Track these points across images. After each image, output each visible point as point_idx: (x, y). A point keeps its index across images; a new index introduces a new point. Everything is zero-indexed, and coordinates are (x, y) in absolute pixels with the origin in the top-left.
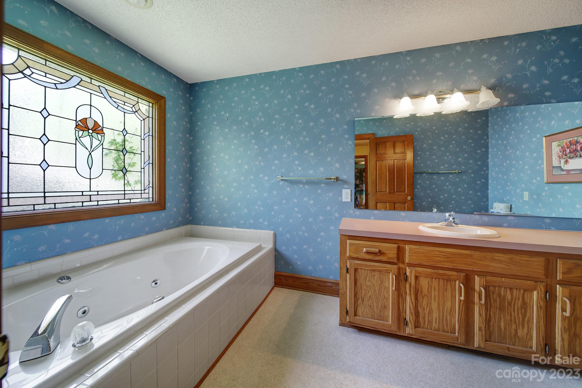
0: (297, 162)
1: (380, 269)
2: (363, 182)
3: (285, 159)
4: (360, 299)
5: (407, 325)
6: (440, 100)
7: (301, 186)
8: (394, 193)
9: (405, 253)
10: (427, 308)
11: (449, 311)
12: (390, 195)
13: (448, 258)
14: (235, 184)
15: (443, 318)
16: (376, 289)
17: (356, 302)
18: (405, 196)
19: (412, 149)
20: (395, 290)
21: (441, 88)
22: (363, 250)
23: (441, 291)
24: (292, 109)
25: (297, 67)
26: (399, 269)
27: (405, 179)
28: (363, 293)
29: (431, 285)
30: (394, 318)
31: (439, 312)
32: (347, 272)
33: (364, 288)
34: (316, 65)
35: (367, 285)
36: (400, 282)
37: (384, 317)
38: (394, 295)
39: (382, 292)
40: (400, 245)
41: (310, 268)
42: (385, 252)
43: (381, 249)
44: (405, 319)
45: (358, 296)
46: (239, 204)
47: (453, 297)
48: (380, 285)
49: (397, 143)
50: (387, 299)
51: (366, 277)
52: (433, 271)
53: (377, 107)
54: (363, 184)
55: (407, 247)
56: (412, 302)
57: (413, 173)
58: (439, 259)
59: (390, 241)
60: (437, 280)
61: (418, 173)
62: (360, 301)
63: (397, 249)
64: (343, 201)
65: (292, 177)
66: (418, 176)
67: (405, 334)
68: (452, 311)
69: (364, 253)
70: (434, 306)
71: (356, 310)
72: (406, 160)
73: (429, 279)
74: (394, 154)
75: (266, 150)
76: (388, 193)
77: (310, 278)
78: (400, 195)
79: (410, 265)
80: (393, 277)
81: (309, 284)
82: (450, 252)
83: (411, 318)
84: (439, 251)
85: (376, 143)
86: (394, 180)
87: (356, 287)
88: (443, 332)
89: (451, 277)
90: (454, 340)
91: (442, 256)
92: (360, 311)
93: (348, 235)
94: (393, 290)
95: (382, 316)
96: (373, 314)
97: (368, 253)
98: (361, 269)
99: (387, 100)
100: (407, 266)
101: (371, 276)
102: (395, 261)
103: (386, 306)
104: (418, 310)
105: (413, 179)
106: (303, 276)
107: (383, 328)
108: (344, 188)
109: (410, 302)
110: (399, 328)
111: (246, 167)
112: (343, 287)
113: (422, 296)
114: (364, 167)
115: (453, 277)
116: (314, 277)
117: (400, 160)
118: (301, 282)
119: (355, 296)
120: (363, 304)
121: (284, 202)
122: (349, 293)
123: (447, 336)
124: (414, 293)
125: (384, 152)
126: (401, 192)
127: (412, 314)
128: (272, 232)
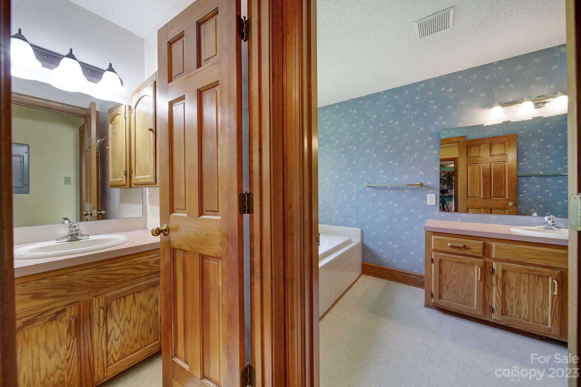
0: (382, 171)
1: (465, 262)
2: (452, 187)
3: (371, 169)
4: (445, 285)
5: (493, 312)
6: (538, 105)
7: (386, 191)
8: (490, 198)
9: (492, 249)
10: (515, 300)
11: (541, 304)
12: (486, 200)
13: (540, 255)
14: (328, 190)
15: (533, 310)
16: (461, 279)
17: (441, 288)
18: (506, 202)
19: (516, 150)
20: (480, 280)
21: (540, 93)
22: (448, 245)
23: (532, 286)
24: (377, 127)
25: (382, 91)
26: (485, 263)
27: (505, 183)
28: (448, 280)
29: (520, 279)
30: (479, 304)
31: (529, 305)
32: (432, 262)
33: (449, 277)
34: (401, 87)
35: (452, 274)
36: (487, 275)
37: (468, 302)
38: (479, 285)
39: (467, 281)
40: (486, 242)
41: (395, 261)
42: (470, 247)
43: (466, 244)
44: (492, 307)
45: (443, 283)
46: (331, 206)
47: (546, 292)
48: (465, 275)
49: (494, 144)
50: (473, 288)
51: (451, 267)
52: (522, 266)
53: (464, 118)
54: (452, 190)
55: (494, 244)
56: (499, 292)
57: (516, 177)
58: (529, 256)
59: (476, 238)
60: (527, 275)
61: (524, 176)
62: (444, 287)
63: (483, 245)
64: (427, 204)
65: (377, 183)
66: (524, 179)
67: (491, 320)
68: (544, 305)
69: (449, 247)
70: (524, 298)
71: (441, 294)
72: (506, 163)
73: (518, 274)
74: (490, 156)
75: (354, 162)
76: (482, 198)
77: (395, 269)
78: (498, 200)
79: (496, 260)
80: (479, 269)
81: (394, 274)
82: (542, 250)
83: (498, 307)
84: (529, 249)
85: (467, 146)
86: (491, 185)
87: (441, 275)
88: (533, 322)
89: (543, 273)
90: (546, 330)
91: (532, 254)
92: (444, 295)
93: (433, 232)
94: (478, 280)
95: (467, 301)
96: (458, 299)
97: (452, 247)
98: (445, 260)
99: (475, 110)
100: (494, 261)
101: (456, 267)
102: (481, 255)
103: (471, 293)
104: (505, 300)
105: (517, 183)
106: (388, 267)
107: (469, 312)
108: (429, 193)
109: (497, 292)
110: (485, 314)
111: (337, 176)
112: (428, 274)
113: (510, 288)
114: (453, 170)
115: (545, 273)
116: (399, 269)
117: (498, 163)
118: (386, 273)
119: (440, 282)
120: (447, 289)
121: (370, 204)
122: (434, 279)
123: (538, 326)
124: (500, 285)
125: (477, 155)
126: (501, 197)
127: (498, 302)
128: (360, 229)
